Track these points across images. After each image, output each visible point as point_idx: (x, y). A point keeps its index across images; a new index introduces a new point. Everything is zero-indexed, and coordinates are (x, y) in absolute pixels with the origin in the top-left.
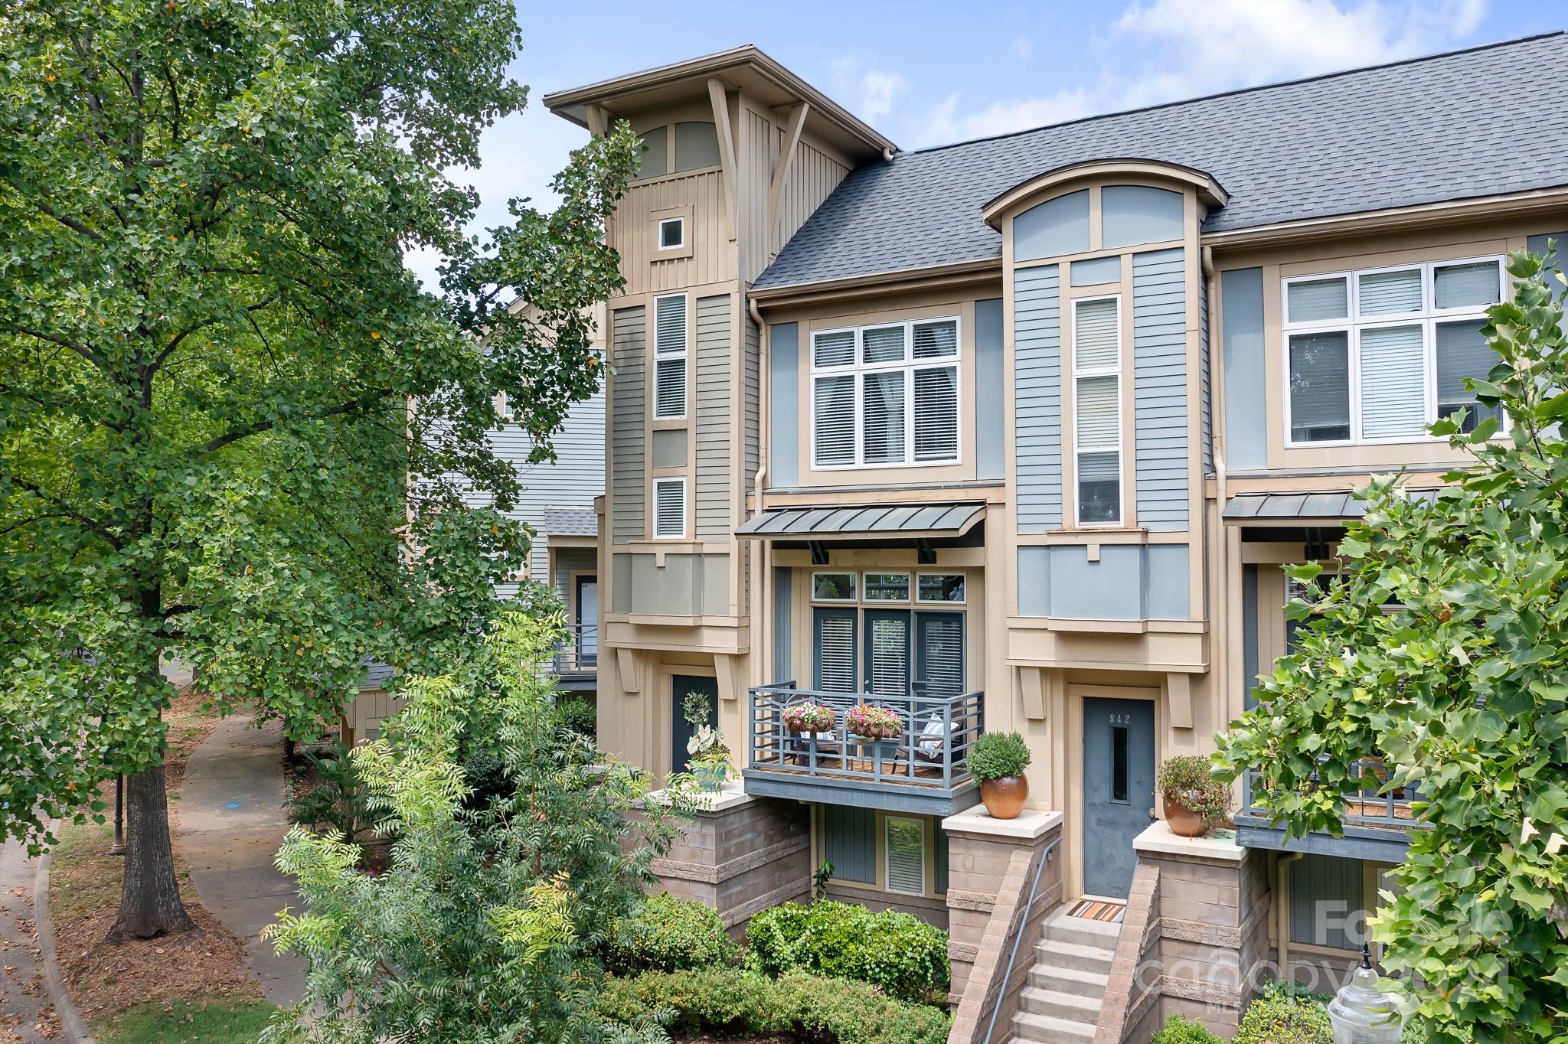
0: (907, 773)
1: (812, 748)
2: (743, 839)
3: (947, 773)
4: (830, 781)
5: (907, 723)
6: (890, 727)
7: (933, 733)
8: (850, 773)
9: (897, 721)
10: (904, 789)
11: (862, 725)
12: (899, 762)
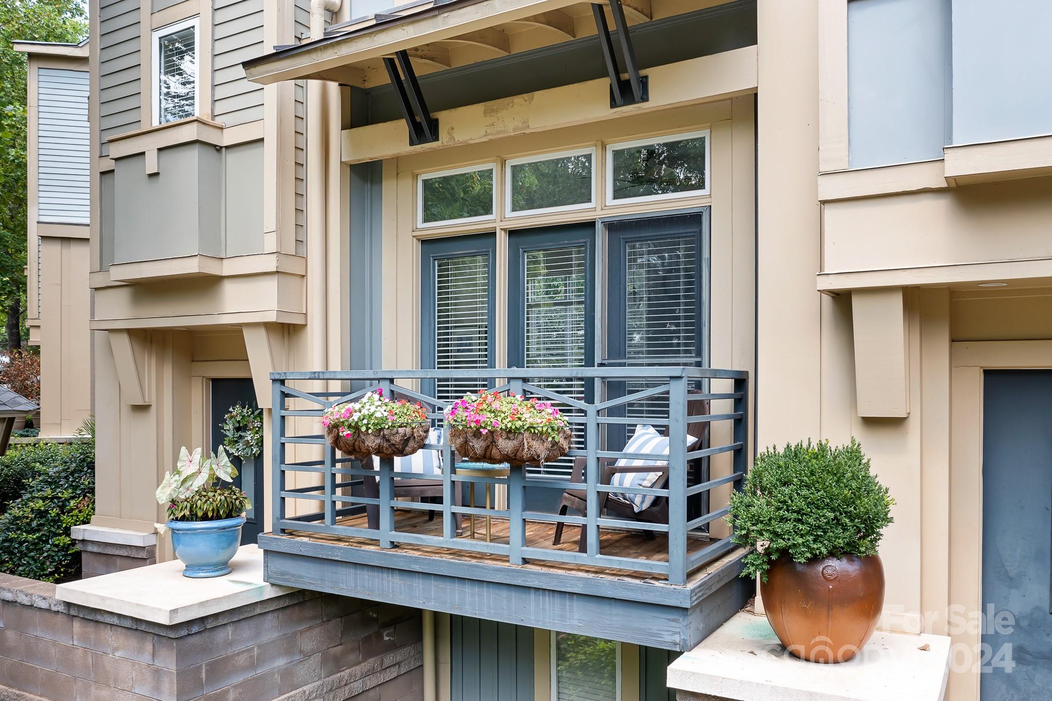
0: (582, 546)
1: (385, 491)
2: (260, 671)
3: (678, 543)
4: (415, 560)
5: (582, 429)
6: (540, 436)
7: (646, 450)
8: (464, 543)
9: (557, 424)
10: (576, 581)
11: (477, 434)
12: (567, 519)
